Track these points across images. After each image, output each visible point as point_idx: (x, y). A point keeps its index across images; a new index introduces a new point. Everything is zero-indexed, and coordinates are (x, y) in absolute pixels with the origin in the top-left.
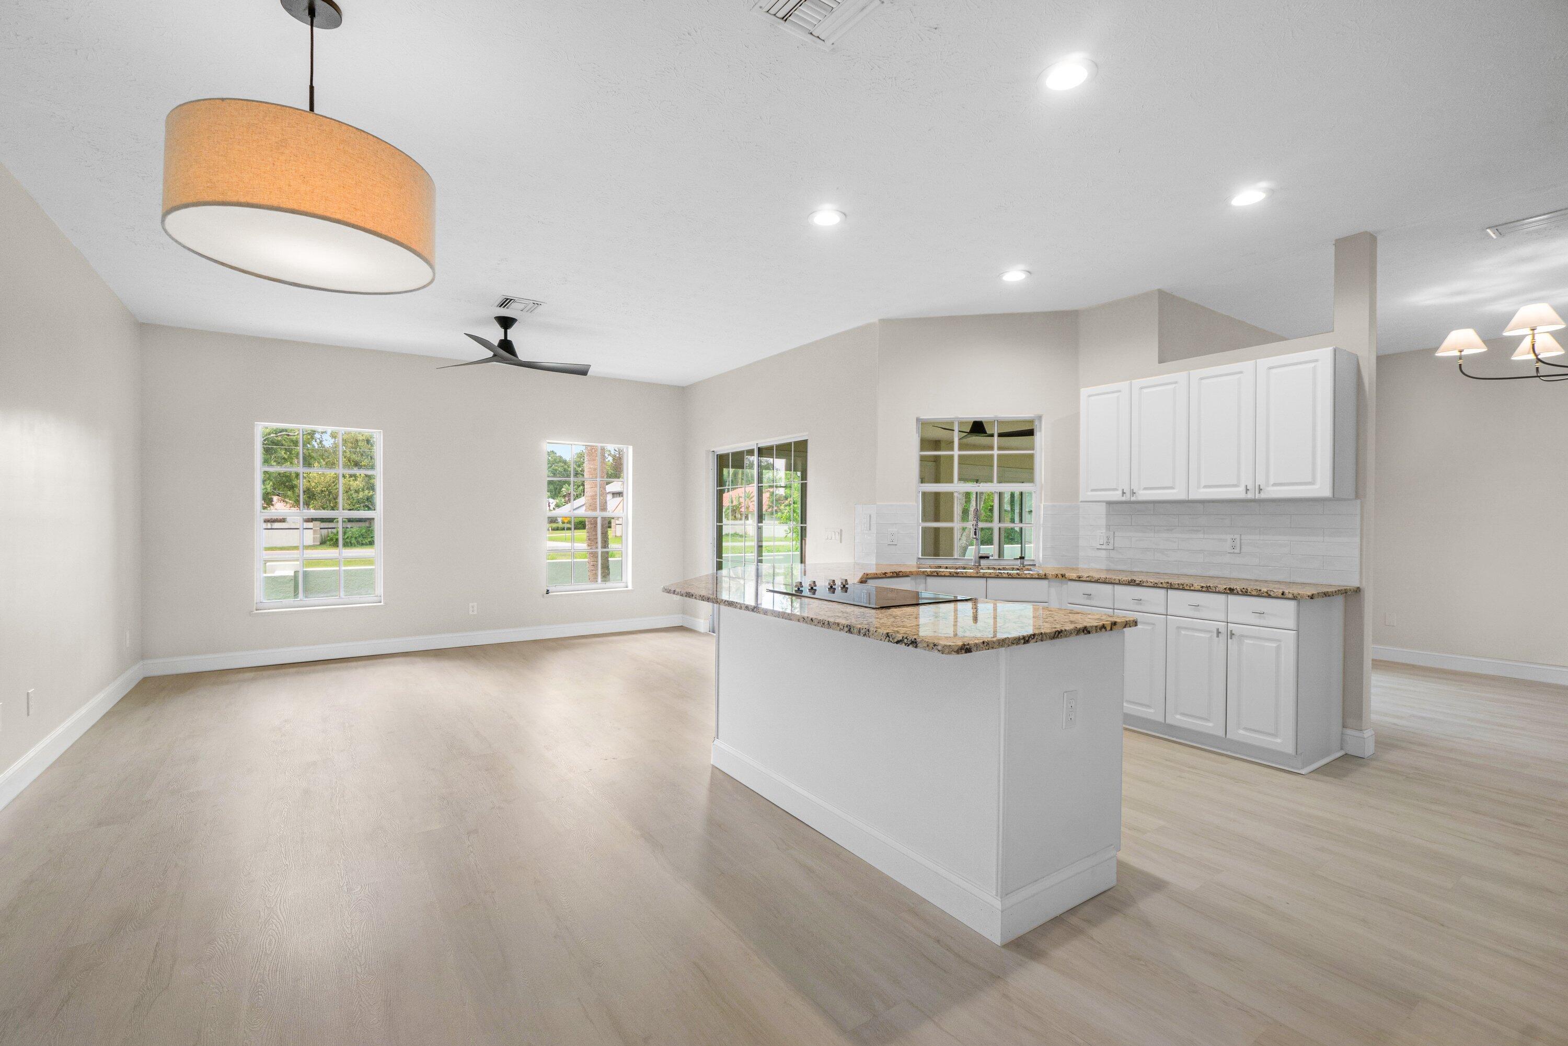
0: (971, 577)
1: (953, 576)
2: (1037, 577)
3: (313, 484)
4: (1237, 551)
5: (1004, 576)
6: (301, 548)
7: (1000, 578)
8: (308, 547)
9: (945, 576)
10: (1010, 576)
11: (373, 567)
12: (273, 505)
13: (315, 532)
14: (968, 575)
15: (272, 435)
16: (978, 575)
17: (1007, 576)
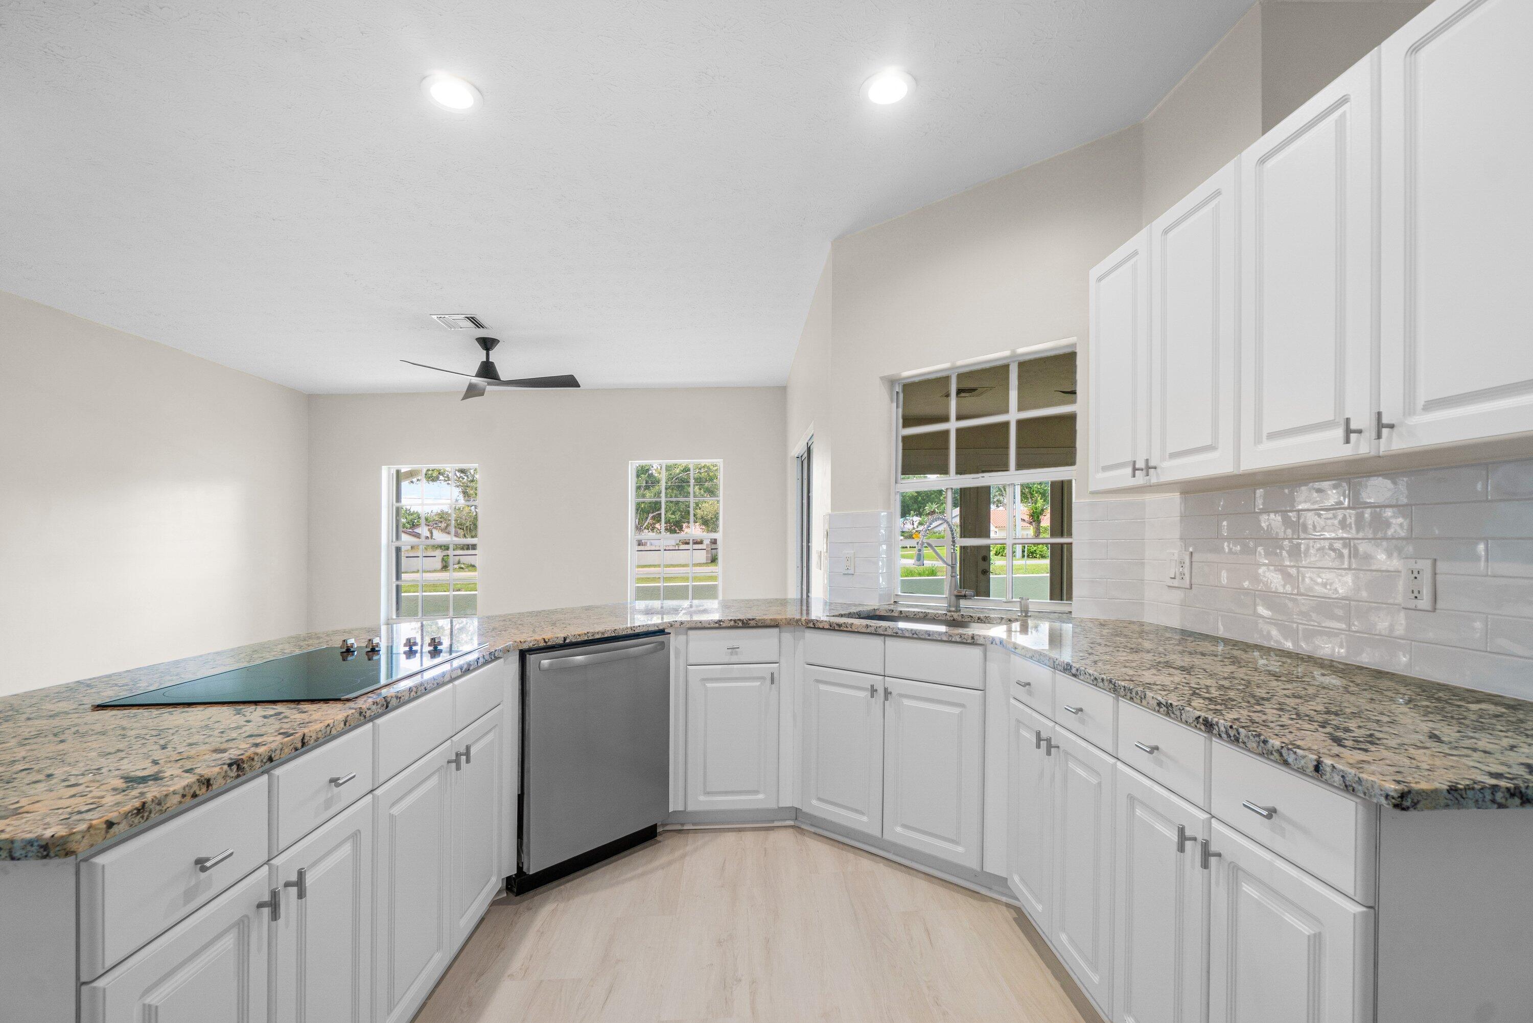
0: (858, 632)
1: (834, 630)
2: (958, 640)
3: (705, 513)
4: (1425, 602)
5: (907, 635)
6: (691, 565)
7: (899, 637)
8: (700, 565)
9: (823, 629)
10: (915, 636)
11: (717, 583)
12: (683, 531)
13: (707, 551)
14: (854, 629)
15: (681, 475)
16: (868, 631)
17: (911, 635)
